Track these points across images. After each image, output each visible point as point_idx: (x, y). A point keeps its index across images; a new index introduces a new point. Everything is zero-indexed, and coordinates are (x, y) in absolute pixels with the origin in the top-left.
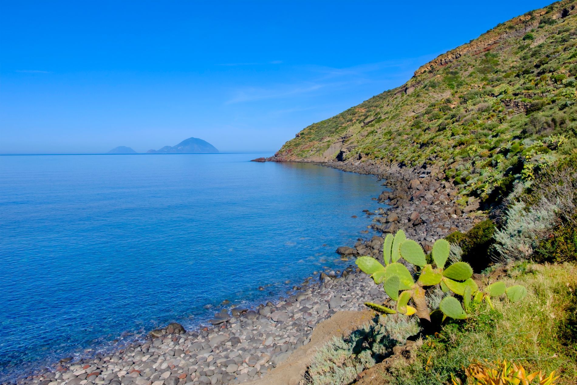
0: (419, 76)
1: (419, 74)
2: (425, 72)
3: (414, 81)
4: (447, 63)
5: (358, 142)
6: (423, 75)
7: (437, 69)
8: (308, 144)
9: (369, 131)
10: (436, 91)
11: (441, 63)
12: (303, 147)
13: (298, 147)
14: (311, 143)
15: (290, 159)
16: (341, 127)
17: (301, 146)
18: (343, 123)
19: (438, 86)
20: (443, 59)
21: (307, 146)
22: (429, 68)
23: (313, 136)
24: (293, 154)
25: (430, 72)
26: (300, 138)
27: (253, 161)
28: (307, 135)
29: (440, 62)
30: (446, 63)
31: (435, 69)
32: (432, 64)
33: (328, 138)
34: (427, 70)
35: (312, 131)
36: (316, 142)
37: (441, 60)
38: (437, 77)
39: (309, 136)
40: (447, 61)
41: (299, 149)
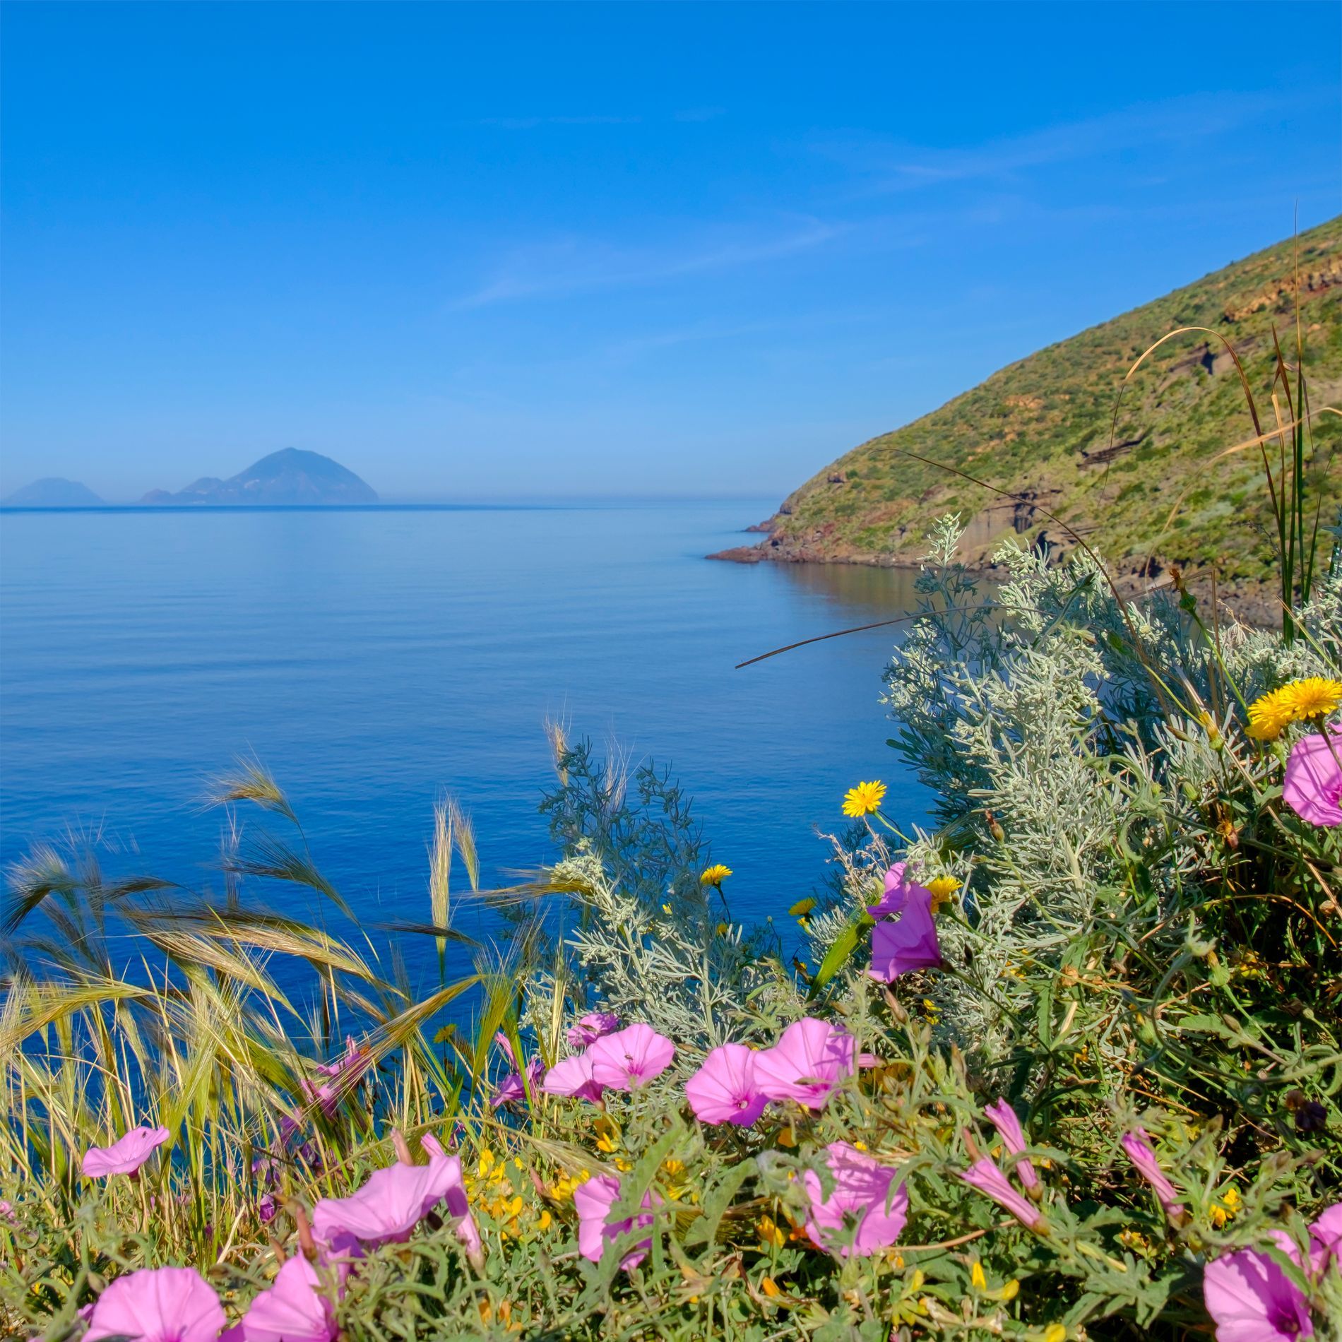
0: (1246, 320)
1: (1243, 314)
2: (1262, 308)
3: (1232, 336)
4: (1327, 286)
5: (1096, 517)
6: (1259, 317)
7: (1300, 302)
8: (882, 506)
9: (1122, 484)
10: (1315, 373)
11: (1310, 286)
12: (868, 518)
13: (854, 518)
14: (893, 506)
15: (832, 554)
16: (973, 454)
17: (863, 512)
18: (976, 444)
19: (1321, 358)
20: (1316, 275)
21: (879, 513)
22: (1274, 296)
23: (889, 482)
24: (839, 539)
25: (1280, 310)
26: (847, 487)
27: (710, 558)
28: (867, 477)
29: (1306, 280)
30: (1325, 285)
31: (1292, 302)
32: (1283, 286)
33: (946, 490)
34: (1267, 302)
35: (879, 465)
36: (905, 503)
37: (1310, 277)
38: (1313, 332)
39: (873, 481)
40: (1326, 279)
41: (856, 522)
